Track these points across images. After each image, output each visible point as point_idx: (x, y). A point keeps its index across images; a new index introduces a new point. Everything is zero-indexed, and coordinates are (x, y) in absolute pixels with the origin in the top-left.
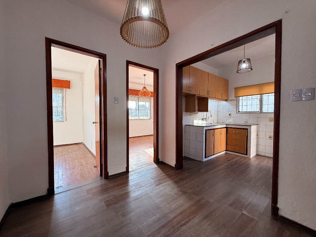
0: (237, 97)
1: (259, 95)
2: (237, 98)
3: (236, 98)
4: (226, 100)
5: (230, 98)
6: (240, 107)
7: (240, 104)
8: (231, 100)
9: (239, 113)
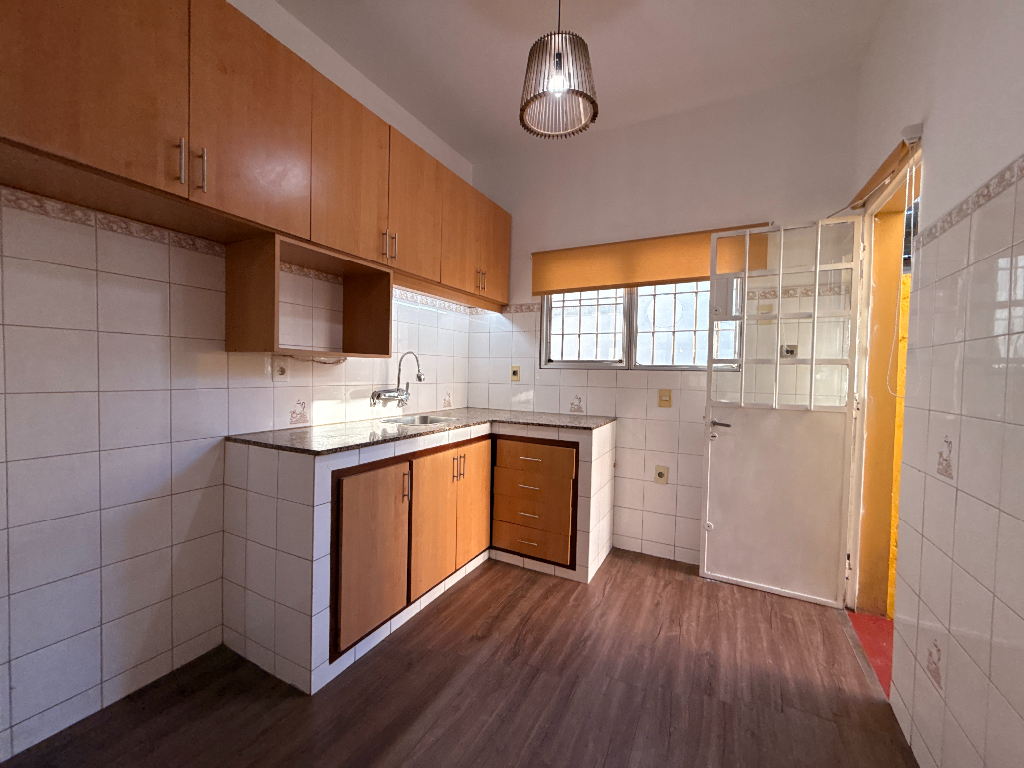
0: (543, 293)
1: (621, 292)
2: (543, 299)
3: (538, 299)
4: (502, 308)
5: (516, 301)
6: (555, 341)
7: (556, 327)
8: (520, 308)
9: (550, 365)
